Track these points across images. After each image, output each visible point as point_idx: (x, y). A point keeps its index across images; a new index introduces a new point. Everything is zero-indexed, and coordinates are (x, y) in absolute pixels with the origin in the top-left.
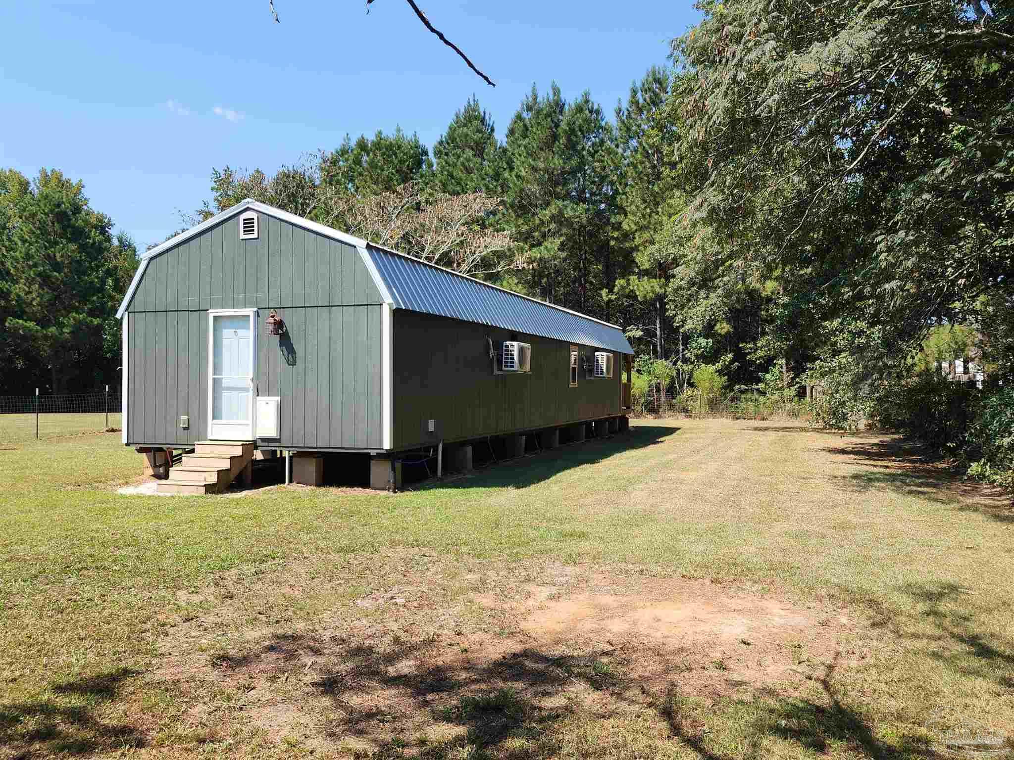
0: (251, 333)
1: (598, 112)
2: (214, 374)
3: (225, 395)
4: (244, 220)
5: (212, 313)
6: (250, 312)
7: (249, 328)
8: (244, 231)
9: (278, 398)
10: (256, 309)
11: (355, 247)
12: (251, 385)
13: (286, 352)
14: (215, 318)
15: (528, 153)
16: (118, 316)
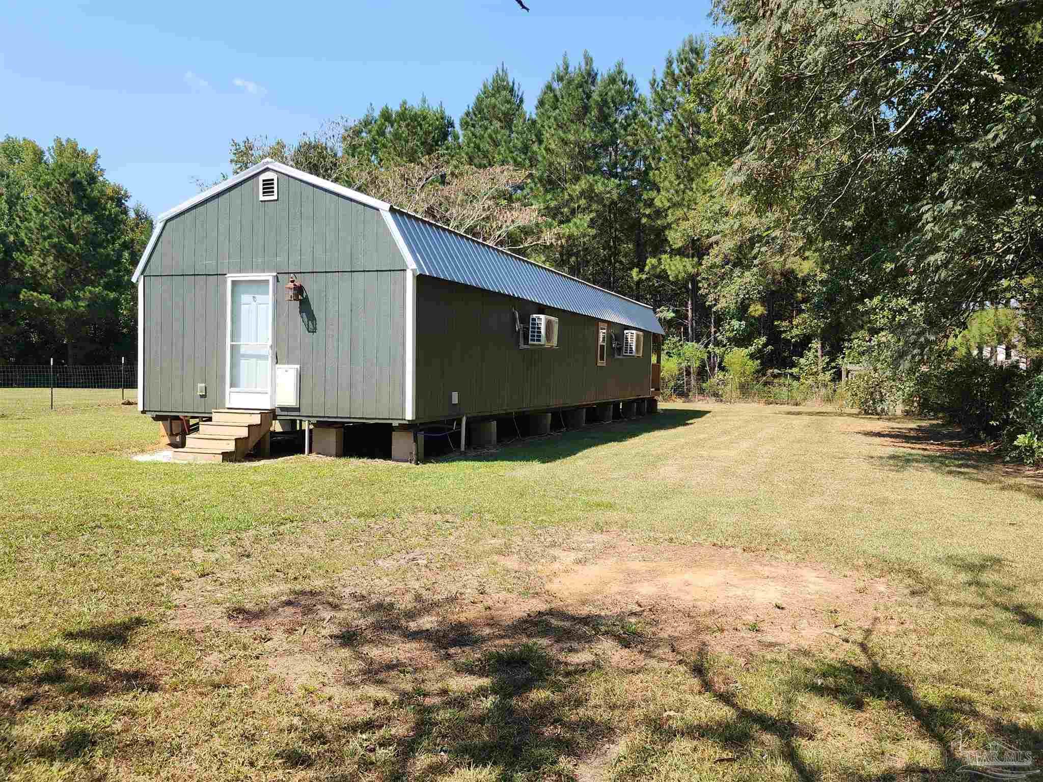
0: (269, 298)
1: (631, 83)
2: (232, 341)
3: (243, 363)
4: (264, 181)
5: (230, 278)
6: (269, 276)
7: (267, 293)
8: (264, 193)
9: (298, 366)
10: (275, 274)
11: (378, 210)
12: (268, 351)
13: (306, 320)
14: (234, 283)
15: (558, 125)
16: (134, 280)
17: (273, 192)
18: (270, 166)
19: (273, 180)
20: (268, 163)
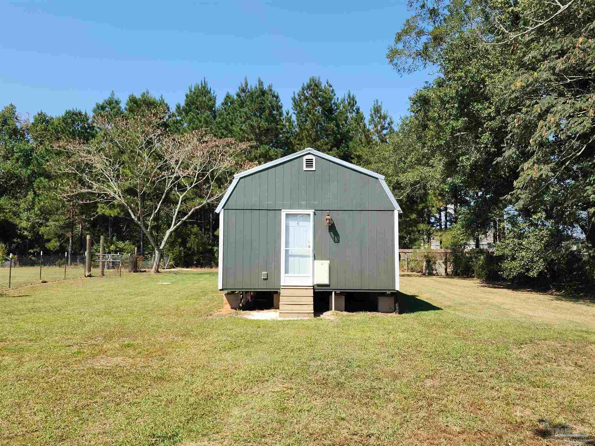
0: (310, 224)
1: (277, 97)
2: (286, 247)
3: (291, 259)
4: (306, 160)
5: (284, 213)
6: (311, 212)
7: (309, 221)
8: (306, 166)
9: (328, 262)
10: (314, 211)
11: (377, 179)
12: (311, 254)
13: (333, 235)
16: (217, 211)
17: (312, 166)
18: (311, 152)
19: (312, 159)
20: (309, 150)
